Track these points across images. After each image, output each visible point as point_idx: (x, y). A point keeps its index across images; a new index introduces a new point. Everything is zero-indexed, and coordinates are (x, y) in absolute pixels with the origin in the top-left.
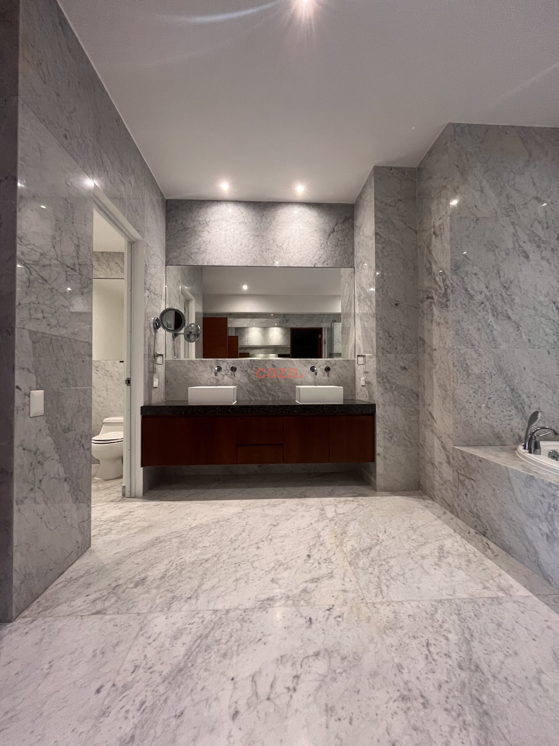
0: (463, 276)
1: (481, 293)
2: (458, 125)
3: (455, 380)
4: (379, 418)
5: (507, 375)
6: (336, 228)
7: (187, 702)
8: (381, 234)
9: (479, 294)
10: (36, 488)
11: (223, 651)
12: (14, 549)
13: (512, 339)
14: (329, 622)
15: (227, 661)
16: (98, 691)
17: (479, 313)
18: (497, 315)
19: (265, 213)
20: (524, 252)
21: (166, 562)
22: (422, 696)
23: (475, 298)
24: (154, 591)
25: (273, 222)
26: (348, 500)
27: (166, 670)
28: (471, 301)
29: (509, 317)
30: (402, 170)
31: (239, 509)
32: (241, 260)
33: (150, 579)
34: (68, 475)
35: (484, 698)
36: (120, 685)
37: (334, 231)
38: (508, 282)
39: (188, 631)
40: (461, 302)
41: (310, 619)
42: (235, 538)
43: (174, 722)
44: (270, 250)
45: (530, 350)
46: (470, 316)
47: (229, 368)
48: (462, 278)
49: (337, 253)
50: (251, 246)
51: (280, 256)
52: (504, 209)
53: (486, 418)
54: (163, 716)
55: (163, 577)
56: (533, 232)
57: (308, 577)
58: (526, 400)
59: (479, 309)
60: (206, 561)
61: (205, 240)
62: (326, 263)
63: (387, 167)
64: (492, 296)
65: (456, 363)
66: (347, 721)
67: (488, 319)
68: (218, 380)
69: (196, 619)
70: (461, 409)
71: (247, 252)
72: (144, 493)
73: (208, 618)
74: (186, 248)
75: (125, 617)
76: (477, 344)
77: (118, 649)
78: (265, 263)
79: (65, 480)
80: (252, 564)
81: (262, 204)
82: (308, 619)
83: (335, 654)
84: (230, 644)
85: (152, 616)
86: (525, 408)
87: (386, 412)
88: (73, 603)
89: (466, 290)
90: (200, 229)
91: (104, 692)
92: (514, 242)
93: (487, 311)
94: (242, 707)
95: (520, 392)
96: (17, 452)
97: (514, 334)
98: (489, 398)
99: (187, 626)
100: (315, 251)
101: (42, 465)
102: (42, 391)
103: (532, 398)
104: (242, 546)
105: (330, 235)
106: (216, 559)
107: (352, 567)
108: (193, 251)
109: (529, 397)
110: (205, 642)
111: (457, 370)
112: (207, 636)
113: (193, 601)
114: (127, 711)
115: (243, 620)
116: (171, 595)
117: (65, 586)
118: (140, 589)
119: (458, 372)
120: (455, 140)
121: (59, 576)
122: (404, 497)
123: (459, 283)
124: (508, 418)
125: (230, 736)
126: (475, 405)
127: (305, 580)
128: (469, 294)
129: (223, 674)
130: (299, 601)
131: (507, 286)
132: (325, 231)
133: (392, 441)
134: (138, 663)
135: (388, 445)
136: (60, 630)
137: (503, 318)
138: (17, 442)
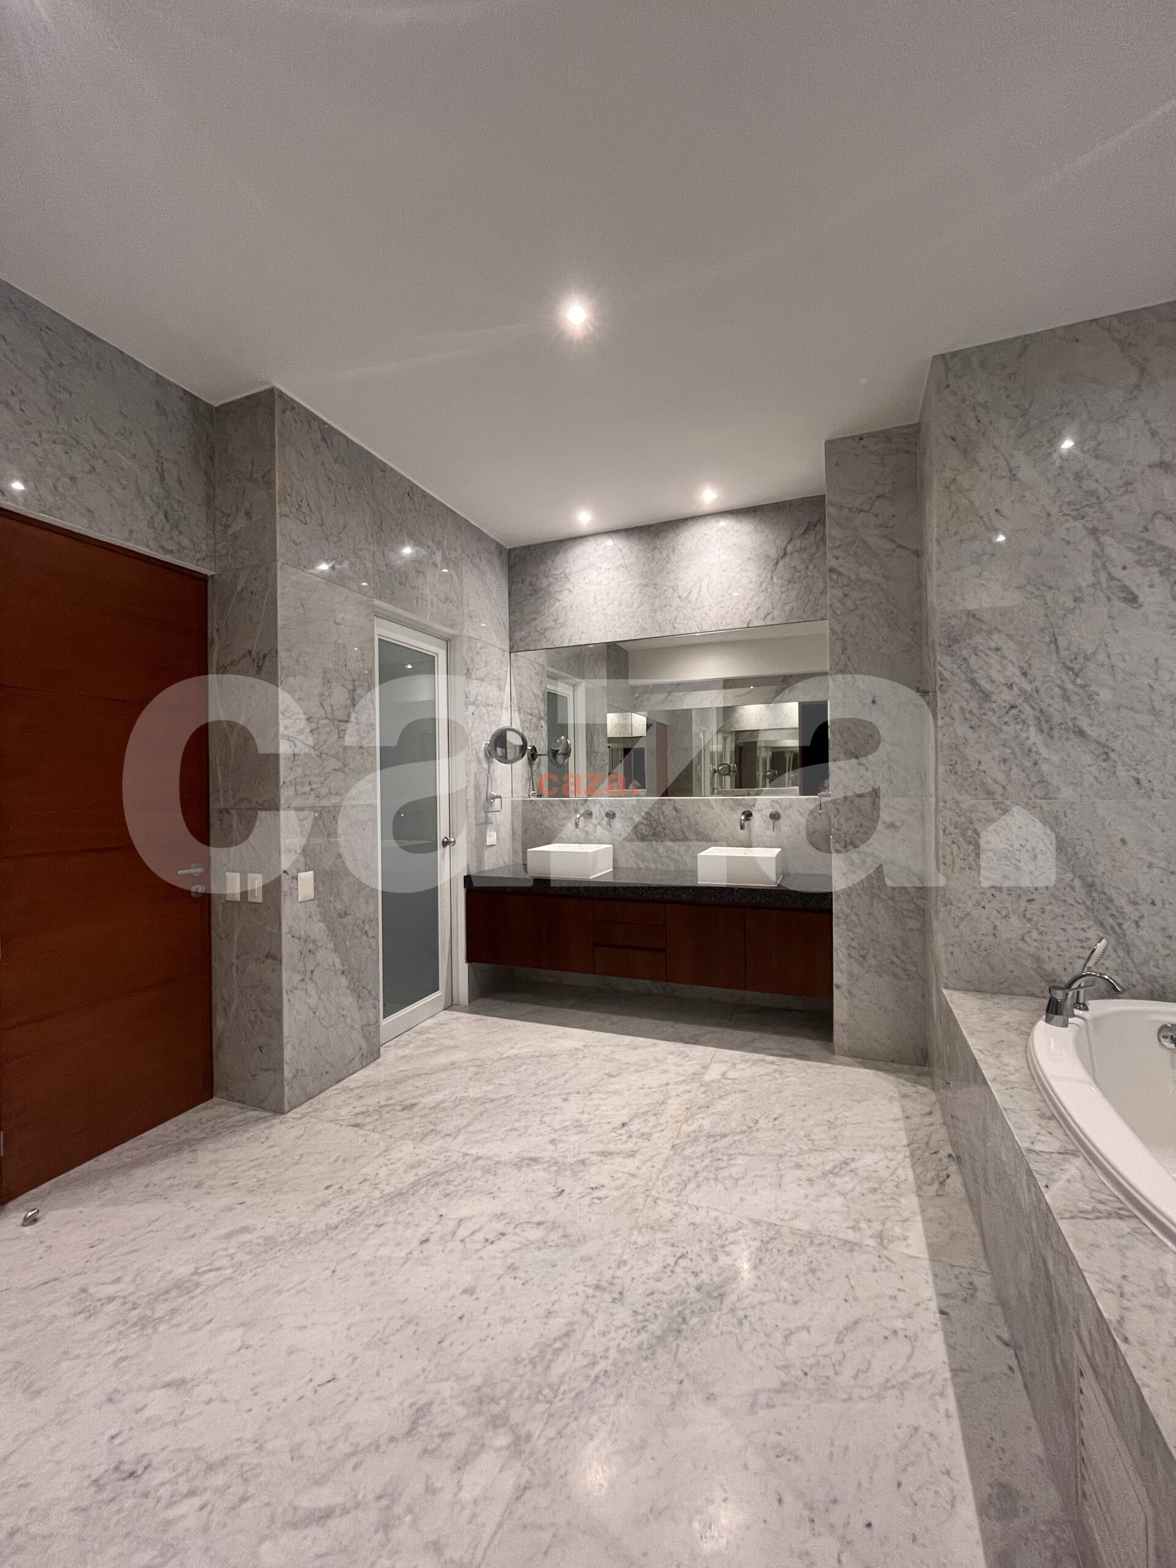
0: (967, 656)
1: (1010, 687)
2: (954, 355)
3: (948, 861)
4: (838, 918)
5: (1076, 854)
6: (790, 548)
7: (391, 1219)
8: (841, 569)
9: (1004, 688)
10: (307, 979)
11: (447, 1192)
12: (285, 1040)
13: (1089, 778)
14: (581, 1201)
15: (445, 1201)
16: (327, 1188)
17: (1005, 728)
18: (1051, 729)
19: (658, 542)
20: (1125, 588)
21: (447, 1092)
22: (621, 1293)
23: (994, 697)
24: (417, 1119)
25: (672, 556)
26: (764, 1060)
27: (389, 1189)
28: (986, 705)
29: (1081, 733)
30: (886, 436)
31: (578, 1044)
32: (620, 631)
33: (421, 1106)
34: (346, 967)
35: (694, 1321)
36: (345, 1188)
37: (785, 554)
38: (1081, 659)
39: (427, 1165)
40: (962, 708)
41: (563, 1191)
42: (545, 1082)
43: (372, 1229)
44: (668, 607)
45: (1140, 802)
46: (983, 735)
47: (603, 814)
48: (965, 659)
49: (793, 594)
50: (636, 605)
51: (685, 615)
52: (1069, 503)
53: (1023, 939)
54: (368, 1222)
55: (434, 1108)
56: (1149, 542)
57: (600, 1148)
58: (1128, 909)
59: (1006, 719)
60: (492, 1101)
61: (565, 605)
62: (770, 617)
63: (853, 438)
64: (1037, 691)
65: (951, 829)
66: (521, 1282)
67: (1028, 738)
68: (587, 833)
69: (442, 1157)
70: (963, 919)
71: (630, 615)
72: (470, 1002)
73: (454, 1159)
74: (537, 622)
75: (377, 1136)
76: (1001, 790)
77: (361, 1161)
78: (660, 631)
79: (343, 973)
80: (543, 1116)
81: (653, 528)
82: (560, 1190)
83: (560, 1230)
84: (460, 1188)
85: (403, 1142)
86: (1125, 926)
87: (852, 908)
88: (340, 1111)
89: (973, 682)
90: (556, 588)
91: (330, 1190)
92: (1095, 572)
93: (1024, 722)
94: (434, 1238)
95: (1113, 893)
96: (286, 939)
97: (1094, 769)
98: (1030, 901)
99: (429, 1160)
100: (749, 597)
101: (313, 954)
102: (311, 873)
103: (1145, 908)
104: (546, 1093)
105: (777, 563)
106: (504, 1101)
107: (672, 1153)
108: (548, 625)
109: (1135, 903)
110: (437, 1179)
111: (953, 842)
112: (443, 1174)
113: (449, 1139)
114: (342, 1209)
115: (488, 1172)
116: (432, 1127)
117: (339, 1093)
118: (405, 1114)
119: (955, 846)
120: (948, 386)
121: (337, 1082)
122: (881, 1074)
123: (957, 671)
124: (1079, 944)
125: (410, 1253)
126: (995, 913)
127: (592, 1150)
128: (981, 690)
129: (436, 1209)
130: (565, 1170)
131: (1076, 667)
132: (768, 557)
133: (866, 964)
134: (368, 1177)
135: (857, 969)
136: (319, 1132)
137: (1065, 735)
138: (285, 928)
